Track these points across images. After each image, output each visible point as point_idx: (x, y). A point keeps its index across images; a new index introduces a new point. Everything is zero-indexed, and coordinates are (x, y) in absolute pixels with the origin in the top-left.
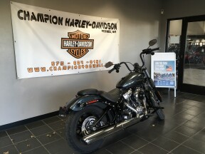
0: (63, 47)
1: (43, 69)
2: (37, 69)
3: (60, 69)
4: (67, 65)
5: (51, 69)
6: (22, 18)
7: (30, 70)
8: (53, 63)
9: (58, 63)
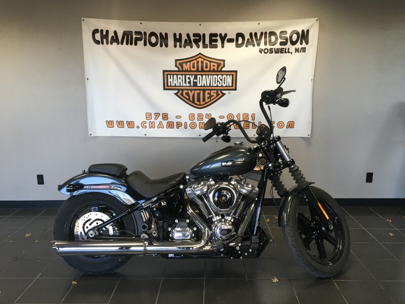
0: (167, 87)
1: (131, 124)
2: (120, 124)
3: (160, 126)
4: (175, 121)
5: (143, 125)
6: (97, 42)
7: (110, 124)
8: (149, 116)
9: (157, 115)
